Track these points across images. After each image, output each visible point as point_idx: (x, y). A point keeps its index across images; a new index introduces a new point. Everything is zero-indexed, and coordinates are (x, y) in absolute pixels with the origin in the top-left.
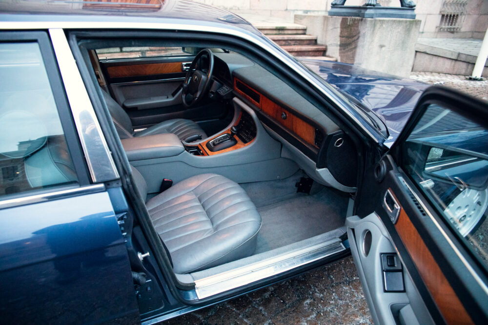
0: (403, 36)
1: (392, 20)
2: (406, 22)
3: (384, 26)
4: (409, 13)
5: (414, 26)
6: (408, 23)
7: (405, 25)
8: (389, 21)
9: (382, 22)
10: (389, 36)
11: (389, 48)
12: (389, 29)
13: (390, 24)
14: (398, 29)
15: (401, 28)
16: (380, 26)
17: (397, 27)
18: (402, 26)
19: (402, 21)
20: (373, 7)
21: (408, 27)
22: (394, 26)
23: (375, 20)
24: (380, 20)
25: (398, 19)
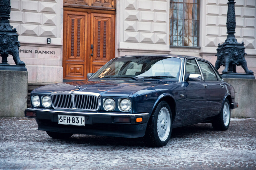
0: (247, 87)
1: (238, 79)
2: (247, 80)
3: (233, 82)
4: (250, 76)
5: (254, 83)
6: (249, 81)
7: (247, 82)
8: (235, 80)
9: (232, 80)
10: (238, 87)
11: (239, 94)
12: (237, 84)
13: (237, 81)
14: (243, 83)
15: (244, 83)
16: (231, 82)
17: (242, 83)
18: (245, 82)
19: (245, 80)
20: (225, 73)
21: (249, 83)
22: (240, 82)
23: (227, 79)
24: (230, 79)
25: (242, 79)
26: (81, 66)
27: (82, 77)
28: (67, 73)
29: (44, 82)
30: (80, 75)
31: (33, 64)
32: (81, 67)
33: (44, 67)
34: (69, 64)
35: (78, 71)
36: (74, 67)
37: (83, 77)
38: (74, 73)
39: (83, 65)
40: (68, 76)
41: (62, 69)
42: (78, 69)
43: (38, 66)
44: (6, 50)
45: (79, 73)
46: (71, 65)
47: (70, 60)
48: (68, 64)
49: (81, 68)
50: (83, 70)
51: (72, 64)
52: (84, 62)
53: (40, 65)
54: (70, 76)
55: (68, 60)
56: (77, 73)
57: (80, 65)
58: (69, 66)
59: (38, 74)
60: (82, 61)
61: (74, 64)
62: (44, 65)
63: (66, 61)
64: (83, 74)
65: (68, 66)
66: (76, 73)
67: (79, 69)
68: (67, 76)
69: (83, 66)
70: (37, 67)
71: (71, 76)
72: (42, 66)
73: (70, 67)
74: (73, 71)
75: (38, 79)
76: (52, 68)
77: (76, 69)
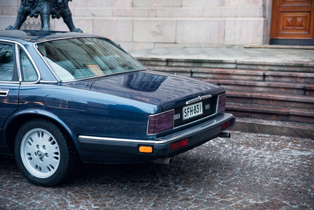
26: (306, 13)
27: (305, 33)
28: (281, 27)
29: (234, 44)
30: (303, 29)
31: (221, 17)
32: (306, 15)
33: (234, 21)
34: (285, 12)
35: (299, 23)
36: (294, 17)
37: (308, 33)
38: (292, 28)
39: (308, 12)
40: (282, 33)
41: (263, 23)
42: (299, 20)
43: (228, 19)
44: (35, 10)
45: (302, 26)
46: (287, 13)
47: (286, 4)
48: (282, 12)
49: (304, 17)
50: (308, 21)
51: (290, 12)
52: (311, 6)
53: (231, 17)
54: (285, 33)
55: (284, 5)
56: (297, 26)
57: (303, 12)
58: (285, 15)
59: (226, 31)
60: (307, 5)
61: (293, 12)
62: (236, 17)
63: (280, 6)
64: (307, 28)
65: (283, 16)
66: (296, 28)
67: (302, 20)
68: (280, 33)
69: (308, 14)
70: (225, 21)
71: (287, 33)
72: (232, 19)
73: (286, 17)
74: (291, 24)
75: (225, 39)
76: (247, 21)
77: (296, 20)
